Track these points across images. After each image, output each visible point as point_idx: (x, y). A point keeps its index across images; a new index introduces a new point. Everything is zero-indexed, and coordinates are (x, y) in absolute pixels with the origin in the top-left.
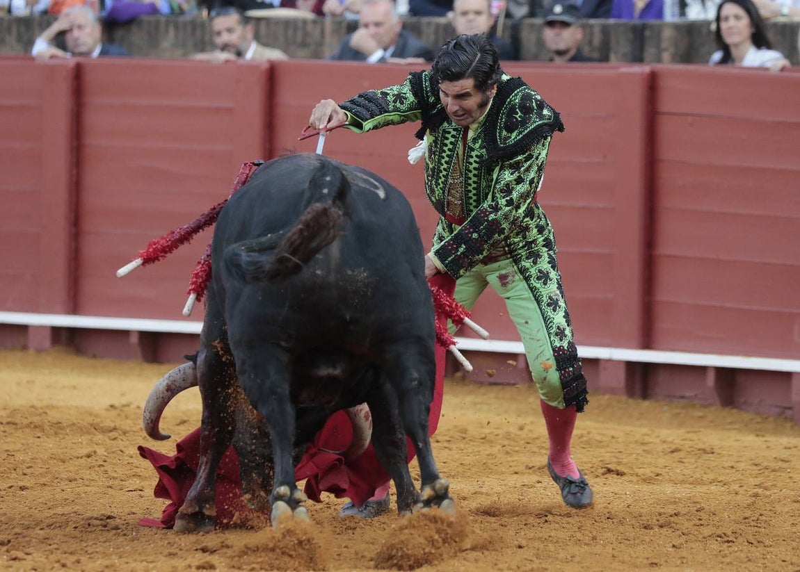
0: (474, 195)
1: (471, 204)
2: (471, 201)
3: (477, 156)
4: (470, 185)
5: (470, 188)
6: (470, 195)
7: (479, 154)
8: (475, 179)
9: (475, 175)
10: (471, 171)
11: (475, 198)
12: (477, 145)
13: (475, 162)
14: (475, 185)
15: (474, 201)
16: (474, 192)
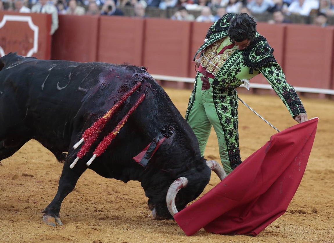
0: (226, 69)
1: (222, 72)
2: (223, 71)
3: (237, 56)
4: (227, 64)
5: (226, 66)
6: (225, 68)
7: (239, 56)
8: (231, 64)
9: (232, 62)
10: (231, 60)
11: (225, 70)
12: (240, 53)
13: (235, 58)
14: (229, 66)
15: (224, 71)
16: (227, 68)
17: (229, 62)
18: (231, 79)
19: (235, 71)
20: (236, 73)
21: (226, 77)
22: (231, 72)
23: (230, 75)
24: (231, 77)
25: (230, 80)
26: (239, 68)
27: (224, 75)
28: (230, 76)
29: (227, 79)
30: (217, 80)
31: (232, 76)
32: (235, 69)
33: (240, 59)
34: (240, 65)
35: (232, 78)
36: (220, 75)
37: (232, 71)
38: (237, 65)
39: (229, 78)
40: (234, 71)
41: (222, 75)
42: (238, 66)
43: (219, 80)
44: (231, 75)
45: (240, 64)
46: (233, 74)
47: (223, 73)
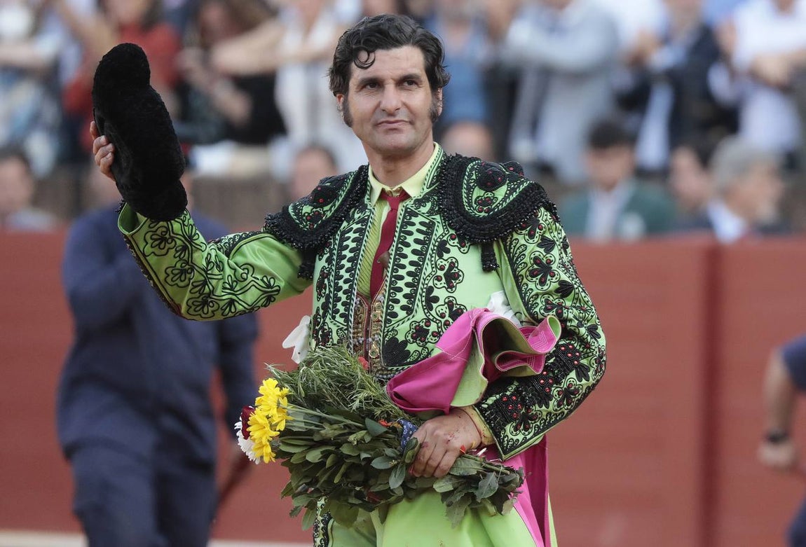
3: (422, 224)
7: (427, 221)
8: (415, 258)
9: (415, 252)
12: (424, 210)
13: (419, 231)
16: (409, 279)
17: (405, 256)
18: (442, 316)
19: (444, 280)
20: (450, 286)
21: (420, 315)
22: (430, 290)
23: (430, 300)
24: (439, 308)
25: (443, 320)
26: (452, 262)
27: (409, 310)
28: (435, 305)
29: (428, 322)
30: (394, 340)
31: (441, 302)
32: (440, 273)
33: (439, 230)
34: (448, 251)
35: (445, 309)
36: (395, 315)
37: (431, 284)
38: (441, 257)
39: (433, 312)
40: (439, 279)
41: (402, 314)
42: (446, 256)
43: (401, 338)
44: (436, 299)
45: (448, 246)
46: (441, 293)
47: (404, 302)
